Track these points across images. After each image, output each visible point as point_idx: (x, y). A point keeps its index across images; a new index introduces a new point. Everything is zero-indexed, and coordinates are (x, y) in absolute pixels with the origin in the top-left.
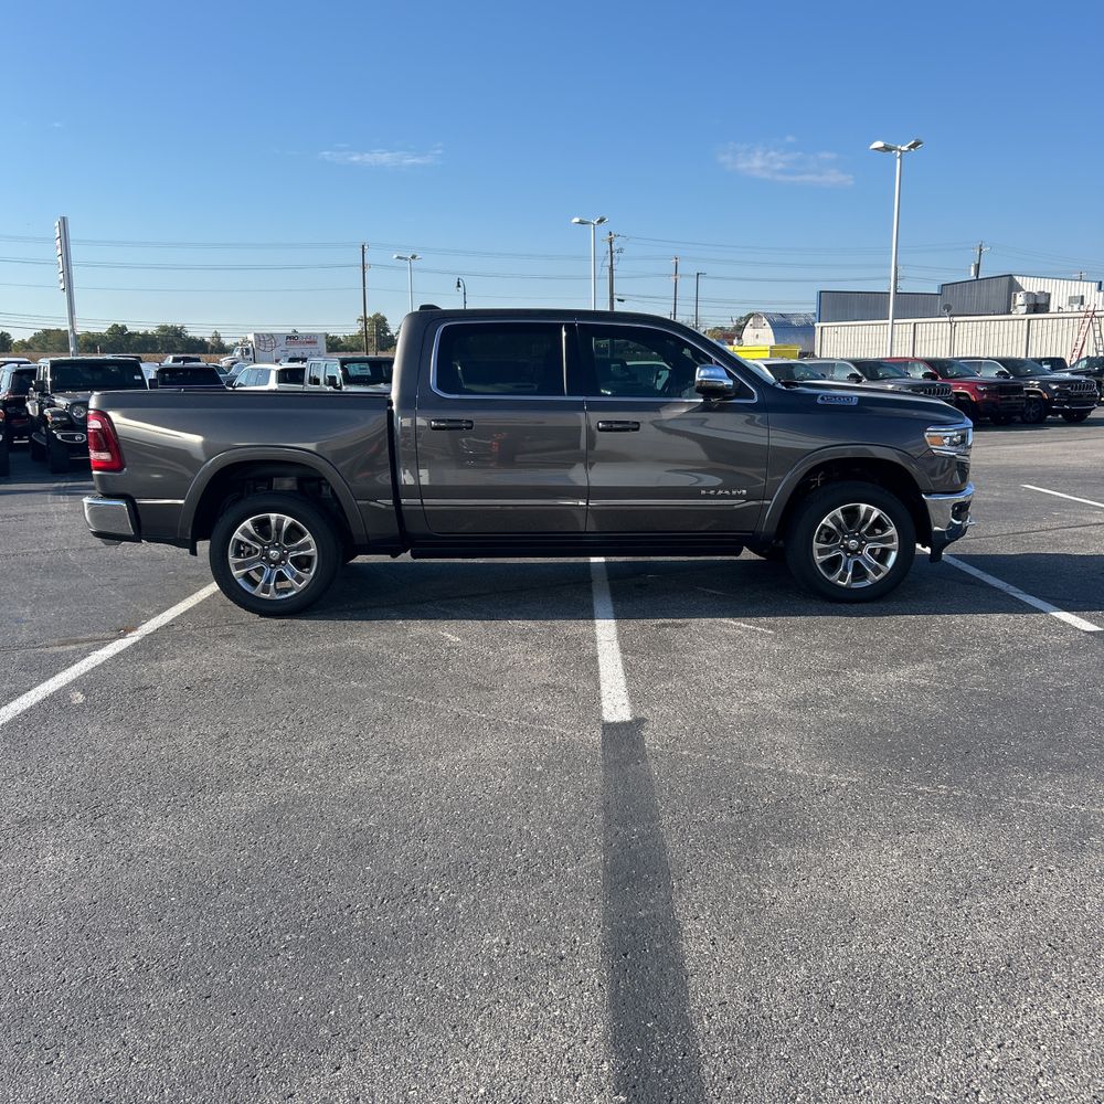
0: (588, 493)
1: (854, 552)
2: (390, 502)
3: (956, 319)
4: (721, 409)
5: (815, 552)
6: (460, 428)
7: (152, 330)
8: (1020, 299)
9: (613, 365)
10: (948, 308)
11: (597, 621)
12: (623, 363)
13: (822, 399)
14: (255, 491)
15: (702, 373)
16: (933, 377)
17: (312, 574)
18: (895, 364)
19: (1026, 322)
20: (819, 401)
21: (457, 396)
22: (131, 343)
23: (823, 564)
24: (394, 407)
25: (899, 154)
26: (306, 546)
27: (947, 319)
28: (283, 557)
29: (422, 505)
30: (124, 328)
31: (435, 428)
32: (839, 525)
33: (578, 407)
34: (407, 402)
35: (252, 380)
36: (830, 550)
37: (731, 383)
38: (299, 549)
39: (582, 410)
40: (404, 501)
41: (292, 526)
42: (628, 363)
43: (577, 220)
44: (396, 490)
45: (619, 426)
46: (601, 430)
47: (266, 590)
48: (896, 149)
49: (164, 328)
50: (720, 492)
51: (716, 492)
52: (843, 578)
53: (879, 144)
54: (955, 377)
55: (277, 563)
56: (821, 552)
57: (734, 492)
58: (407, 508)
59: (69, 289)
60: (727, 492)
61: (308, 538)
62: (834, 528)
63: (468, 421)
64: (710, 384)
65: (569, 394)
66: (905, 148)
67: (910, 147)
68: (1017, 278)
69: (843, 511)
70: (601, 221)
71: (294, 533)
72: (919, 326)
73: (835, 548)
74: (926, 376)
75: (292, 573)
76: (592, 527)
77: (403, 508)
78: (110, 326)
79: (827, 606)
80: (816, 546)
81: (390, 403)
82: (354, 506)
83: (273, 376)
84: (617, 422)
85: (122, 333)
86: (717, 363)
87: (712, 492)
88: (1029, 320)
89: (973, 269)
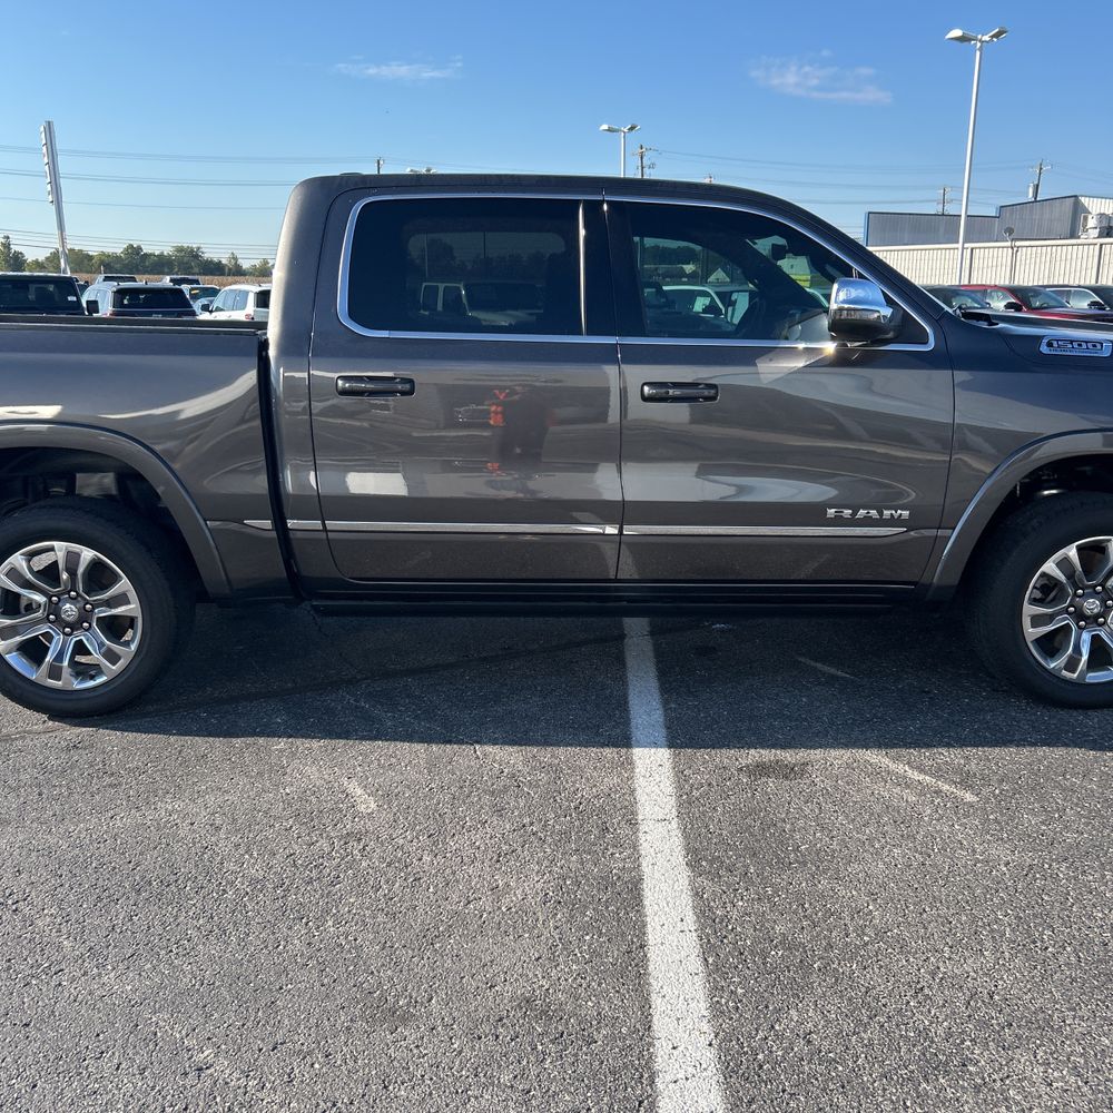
0: (622, 512)
1: (1093, 620)
2: (267, 524)
3: (1018, 243)
4: (867, 360)
5: (1026, 622)
6: (392, 393)
7: (167, 250)
8: (1092, 222)
9: (647, 290)
10: (1010, 231)
11: (637, 752)
12: (658, 287)
13: (1050, 345)
14: (47, 494)
15: (842, 296)
16: (1018, 308)
17: (133, 647)
18: (973, 292)
19: (1098, 247)
20: (1044, 349)
21: (384, 334)
22: (147, 264)
23: (1039, 642)
24: (272, 352)
25: (979, 44)
26: (122, 599)
27: (1009, 244)
28: (84, 616)
29: (325, 529)
30: (140, 248)
31: (344, 392)
32: (1070, 575)
33: (607, 355)
34: (295, 343)
35: (230, 302)
36: (1050, 618)
37: (887, 312)
38: (110, 603)
39: (615, 361)
40: (291, 523)
41: (95, 565)
42: (665, 288)
43: (605, 127)
44: (277, 503)
45: (677, 392)
46: (645, 399)
47: (55, 673)
48: (976, 39)
49: (180, 249)
50: (862, 512)
51: (855, 513)
52: (1072, 665)
53: (957, 33)
54: (1041, 308)
55: (75, 626)
56: (1037, 621)
57: (887, 513)
58: (299, 535)
59: (58, 202)
60: (873, 513)
61: (124, 585)
62: (1062, 578)
63: (405, 381)
64: (857, 316)
65: (590, 332)
66: (986, 38)
67: (992, 37)
68: (1082, 199)
69: (1079, 549)
70: (632, 128)
71: (98, 577)
72: (976, 252)
73: (1059, 613)
74: (1009, 306)
75: (101, 645)
76: (628, 570)
77: (291, 534)
78: (125, 246)
79: (1043, 714)
80: (1029, 610)
81: (264, 345)
82: (202, 532)
83: (251, 299)
84: (676, 385)
85: (138, 254)
86: (861, 276)
87: (847, 512)
88: (1101, 245)
89: (1031, 190)
